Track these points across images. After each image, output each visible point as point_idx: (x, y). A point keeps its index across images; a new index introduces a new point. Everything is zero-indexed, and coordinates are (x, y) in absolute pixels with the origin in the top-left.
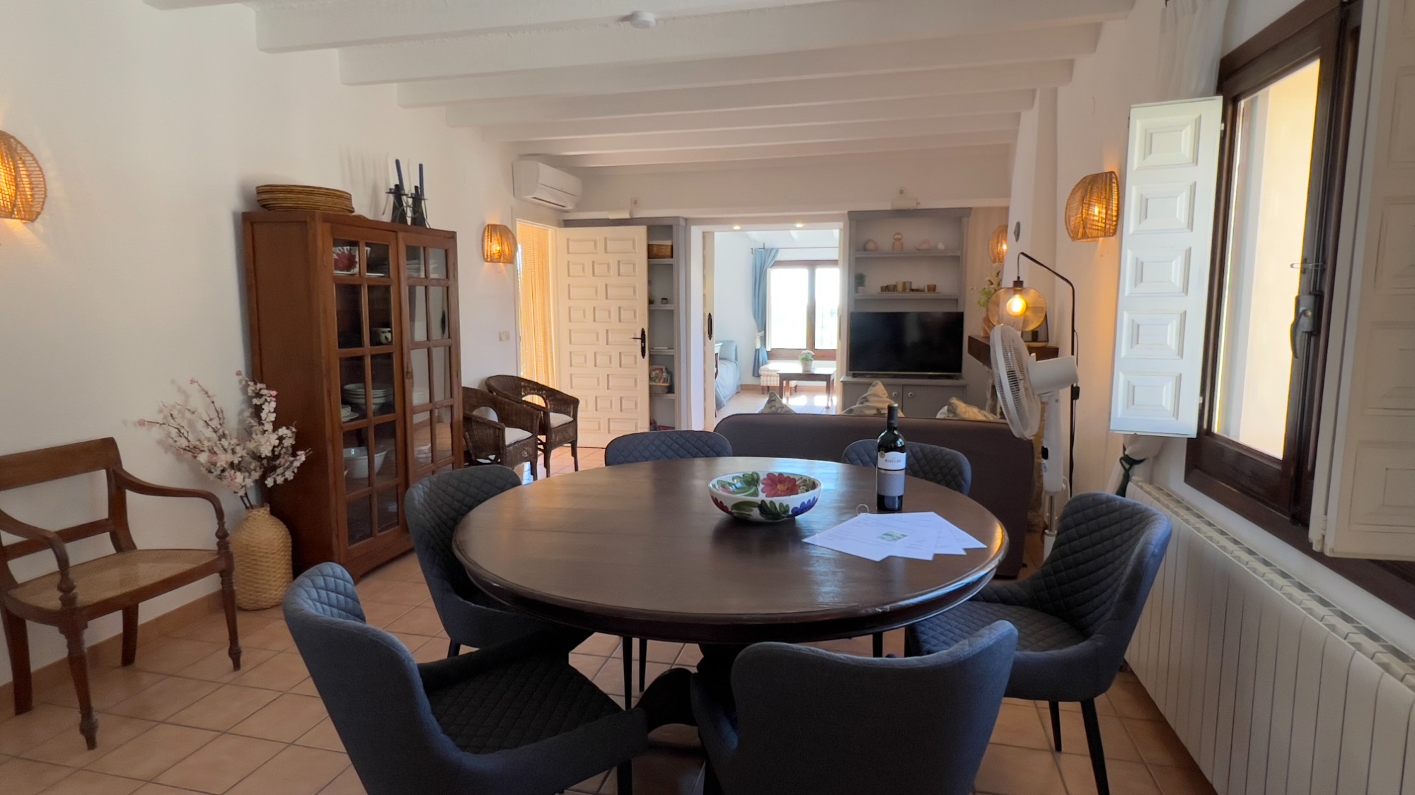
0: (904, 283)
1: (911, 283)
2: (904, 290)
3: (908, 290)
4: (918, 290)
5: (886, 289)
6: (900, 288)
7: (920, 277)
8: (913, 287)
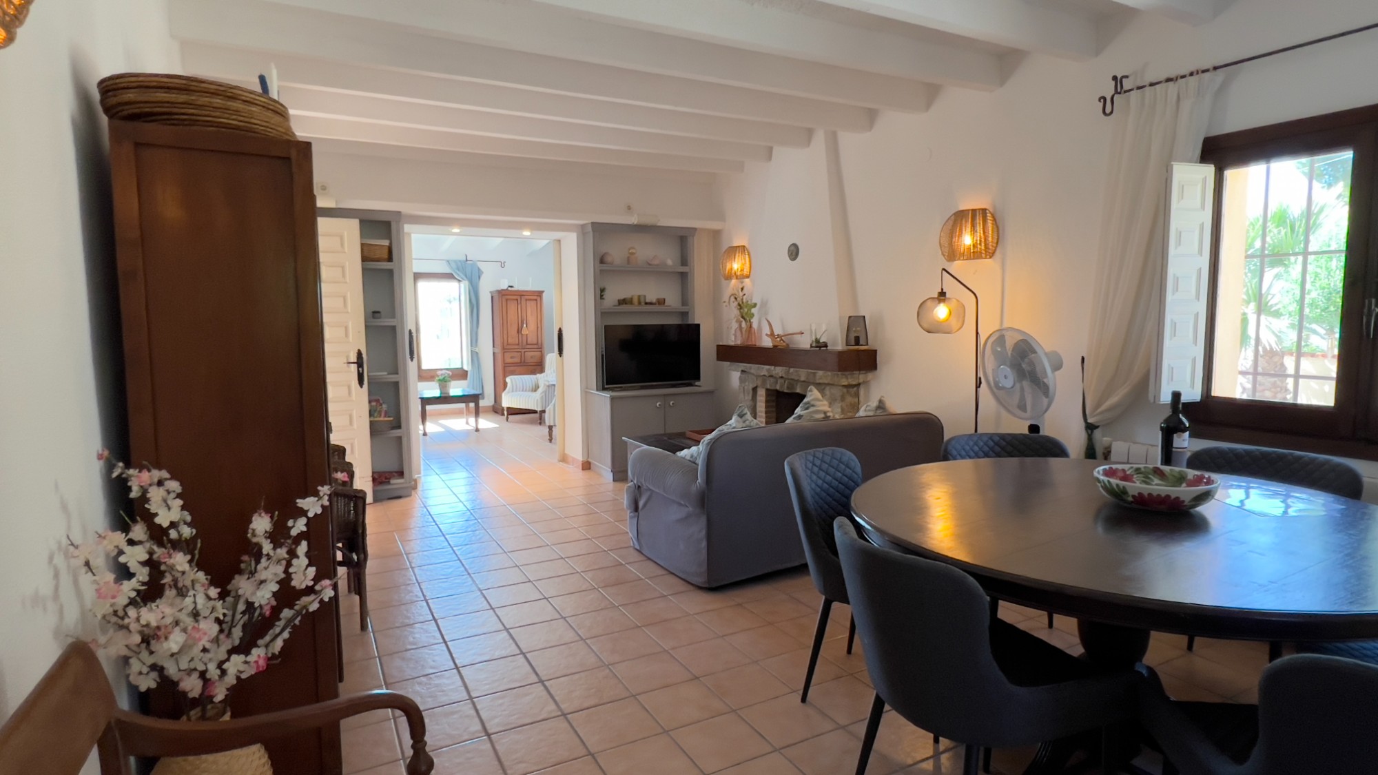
0: (639, 296)
1: (645, 296)
2: (640, 303)
3: (643, 304)
4: (651, 304)
5: (623, 302)
6: (635, 301)
7: (652, 290)
8: (648, 301)
